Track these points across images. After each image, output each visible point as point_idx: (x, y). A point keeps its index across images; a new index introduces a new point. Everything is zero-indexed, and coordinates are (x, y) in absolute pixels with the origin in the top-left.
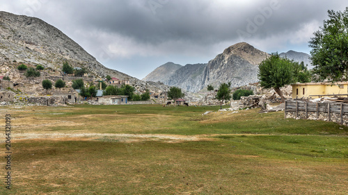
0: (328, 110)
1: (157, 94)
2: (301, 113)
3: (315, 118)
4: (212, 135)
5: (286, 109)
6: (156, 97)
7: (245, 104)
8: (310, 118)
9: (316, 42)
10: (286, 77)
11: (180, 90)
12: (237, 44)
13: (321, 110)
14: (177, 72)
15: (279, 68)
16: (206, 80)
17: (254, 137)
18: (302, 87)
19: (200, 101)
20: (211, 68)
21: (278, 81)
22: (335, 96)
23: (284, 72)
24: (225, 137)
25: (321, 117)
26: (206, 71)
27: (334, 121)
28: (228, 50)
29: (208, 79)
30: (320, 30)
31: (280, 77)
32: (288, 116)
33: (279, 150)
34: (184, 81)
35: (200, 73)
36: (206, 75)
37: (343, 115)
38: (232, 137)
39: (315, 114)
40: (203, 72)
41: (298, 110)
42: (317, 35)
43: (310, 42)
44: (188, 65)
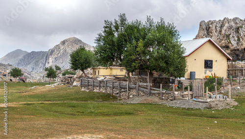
0: (105, 85)
1: (5, 73)
2: (90, 87)
3: (98, 91)
4: (21, 103)
5: (81, 84)
6: (5, 75)
7: (62, 81)
8: (95, 91)
9: (99, 40)
10: (87, 63)
11: (20, 71)
12: (70, 39)
13: (101, 85)
14: (24, 57)
15: (83, 57)
16: (47, 63)
17: (50, 104)
18: (98, 70)
19: (39, 79)
20: (50, 55)
21: (82, 65)
22: (114, 76)
23: (86, 59)
24: (28, 104)
25: (101, 90)
26: (47, 57)
27: (108, 92)
28: (63, 43)
29: (48, 63)
30: (102, 32)
31: (83, 63)
32: (83, 90)
33: (57, 112)
34: (29, 63)
35: (42, 58)
36: (46, 60)
37: (114, 88)
38: (34, 104)
39: (98, 88)
40: (45, 57)
41: (89, 85)
42: (99, 35)
43: (95, 40)
44: (33, 52)
